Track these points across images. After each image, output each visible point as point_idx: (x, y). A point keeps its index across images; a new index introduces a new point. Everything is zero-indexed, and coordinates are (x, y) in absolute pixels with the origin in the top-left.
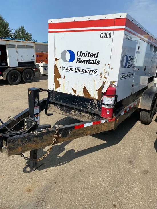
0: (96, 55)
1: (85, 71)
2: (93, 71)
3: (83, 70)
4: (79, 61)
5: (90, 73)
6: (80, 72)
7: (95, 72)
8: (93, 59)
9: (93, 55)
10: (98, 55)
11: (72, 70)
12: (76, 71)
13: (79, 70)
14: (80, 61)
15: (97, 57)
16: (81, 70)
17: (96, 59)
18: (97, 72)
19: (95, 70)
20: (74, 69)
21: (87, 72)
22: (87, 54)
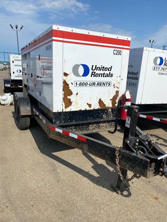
0: (110, 69)
1: (100, 84)
2: (107, 83)
3: (98, 83)
4: (93, 74)
5: (104, 85)
6: (95, 85)
7: (109, 84)
8: (107, 72)
9: (107, 69)
10: (111, 68)
11: (86, 85)
12: (91, 85)
13: (94, 83)
14: (95, 74)
15: (110, 70)
16: (96, 83)
17: (110, 73)
18: (111, 84)
19: (109, 82)
20: (89, 83)
21: (102, 85)
22: (101, 68)
